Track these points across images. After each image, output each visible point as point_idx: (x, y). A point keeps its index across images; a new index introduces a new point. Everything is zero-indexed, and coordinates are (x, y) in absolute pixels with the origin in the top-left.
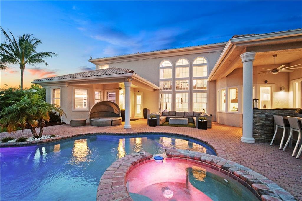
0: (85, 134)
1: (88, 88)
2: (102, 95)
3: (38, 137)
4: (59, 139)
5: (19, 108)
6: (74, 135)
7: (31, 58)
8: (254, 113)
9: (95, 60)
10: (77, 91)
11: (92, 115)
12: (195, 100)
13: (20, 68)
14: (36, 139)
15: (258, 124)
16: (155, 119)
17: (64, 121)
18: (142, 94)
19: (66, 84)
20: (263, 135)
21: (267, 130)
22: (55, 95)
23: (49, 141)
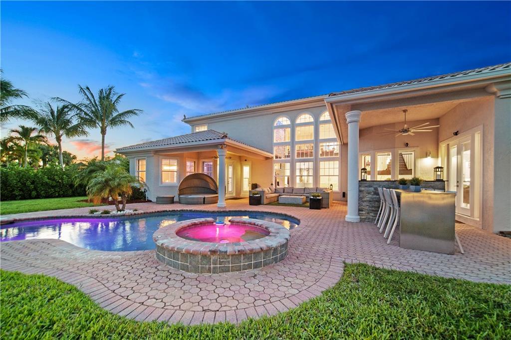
0: (169, 211)
1: (178, 158)
2: (196, 165)
3: (120, 211)
4: (141, 214)
5: (104, 179)
6: (157, 211)
7: (113, 119)
8: (360, 186)
9: (190, 119)
10: (164, 162)
11: (182, 191)
12: (322, 172)
13: (101, 133)
14: (119, 212)
15: (365, 199)
16: (257, 196)
17: (150, 199)
18: (250, 164)
19: (151, 153)
20: (371, 213)
21: (375, 207)
22: (140, 166)
23: (131, 214)
